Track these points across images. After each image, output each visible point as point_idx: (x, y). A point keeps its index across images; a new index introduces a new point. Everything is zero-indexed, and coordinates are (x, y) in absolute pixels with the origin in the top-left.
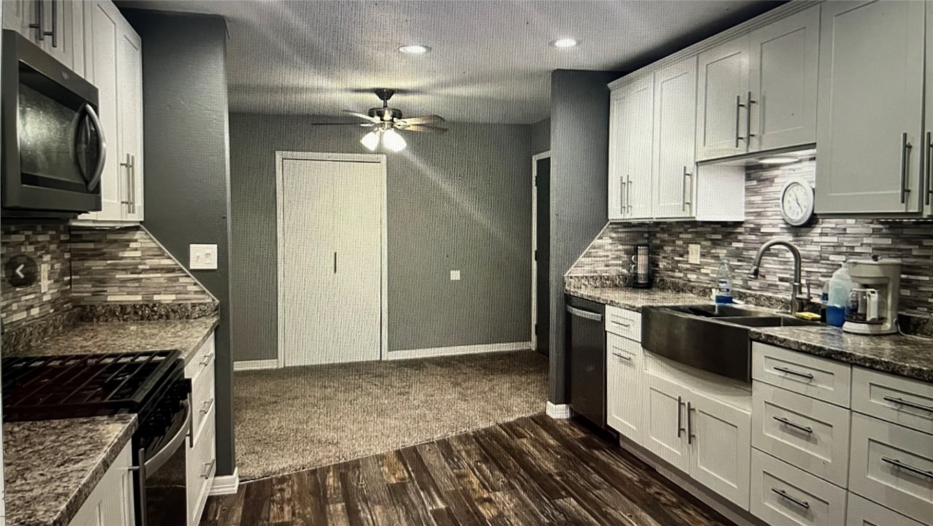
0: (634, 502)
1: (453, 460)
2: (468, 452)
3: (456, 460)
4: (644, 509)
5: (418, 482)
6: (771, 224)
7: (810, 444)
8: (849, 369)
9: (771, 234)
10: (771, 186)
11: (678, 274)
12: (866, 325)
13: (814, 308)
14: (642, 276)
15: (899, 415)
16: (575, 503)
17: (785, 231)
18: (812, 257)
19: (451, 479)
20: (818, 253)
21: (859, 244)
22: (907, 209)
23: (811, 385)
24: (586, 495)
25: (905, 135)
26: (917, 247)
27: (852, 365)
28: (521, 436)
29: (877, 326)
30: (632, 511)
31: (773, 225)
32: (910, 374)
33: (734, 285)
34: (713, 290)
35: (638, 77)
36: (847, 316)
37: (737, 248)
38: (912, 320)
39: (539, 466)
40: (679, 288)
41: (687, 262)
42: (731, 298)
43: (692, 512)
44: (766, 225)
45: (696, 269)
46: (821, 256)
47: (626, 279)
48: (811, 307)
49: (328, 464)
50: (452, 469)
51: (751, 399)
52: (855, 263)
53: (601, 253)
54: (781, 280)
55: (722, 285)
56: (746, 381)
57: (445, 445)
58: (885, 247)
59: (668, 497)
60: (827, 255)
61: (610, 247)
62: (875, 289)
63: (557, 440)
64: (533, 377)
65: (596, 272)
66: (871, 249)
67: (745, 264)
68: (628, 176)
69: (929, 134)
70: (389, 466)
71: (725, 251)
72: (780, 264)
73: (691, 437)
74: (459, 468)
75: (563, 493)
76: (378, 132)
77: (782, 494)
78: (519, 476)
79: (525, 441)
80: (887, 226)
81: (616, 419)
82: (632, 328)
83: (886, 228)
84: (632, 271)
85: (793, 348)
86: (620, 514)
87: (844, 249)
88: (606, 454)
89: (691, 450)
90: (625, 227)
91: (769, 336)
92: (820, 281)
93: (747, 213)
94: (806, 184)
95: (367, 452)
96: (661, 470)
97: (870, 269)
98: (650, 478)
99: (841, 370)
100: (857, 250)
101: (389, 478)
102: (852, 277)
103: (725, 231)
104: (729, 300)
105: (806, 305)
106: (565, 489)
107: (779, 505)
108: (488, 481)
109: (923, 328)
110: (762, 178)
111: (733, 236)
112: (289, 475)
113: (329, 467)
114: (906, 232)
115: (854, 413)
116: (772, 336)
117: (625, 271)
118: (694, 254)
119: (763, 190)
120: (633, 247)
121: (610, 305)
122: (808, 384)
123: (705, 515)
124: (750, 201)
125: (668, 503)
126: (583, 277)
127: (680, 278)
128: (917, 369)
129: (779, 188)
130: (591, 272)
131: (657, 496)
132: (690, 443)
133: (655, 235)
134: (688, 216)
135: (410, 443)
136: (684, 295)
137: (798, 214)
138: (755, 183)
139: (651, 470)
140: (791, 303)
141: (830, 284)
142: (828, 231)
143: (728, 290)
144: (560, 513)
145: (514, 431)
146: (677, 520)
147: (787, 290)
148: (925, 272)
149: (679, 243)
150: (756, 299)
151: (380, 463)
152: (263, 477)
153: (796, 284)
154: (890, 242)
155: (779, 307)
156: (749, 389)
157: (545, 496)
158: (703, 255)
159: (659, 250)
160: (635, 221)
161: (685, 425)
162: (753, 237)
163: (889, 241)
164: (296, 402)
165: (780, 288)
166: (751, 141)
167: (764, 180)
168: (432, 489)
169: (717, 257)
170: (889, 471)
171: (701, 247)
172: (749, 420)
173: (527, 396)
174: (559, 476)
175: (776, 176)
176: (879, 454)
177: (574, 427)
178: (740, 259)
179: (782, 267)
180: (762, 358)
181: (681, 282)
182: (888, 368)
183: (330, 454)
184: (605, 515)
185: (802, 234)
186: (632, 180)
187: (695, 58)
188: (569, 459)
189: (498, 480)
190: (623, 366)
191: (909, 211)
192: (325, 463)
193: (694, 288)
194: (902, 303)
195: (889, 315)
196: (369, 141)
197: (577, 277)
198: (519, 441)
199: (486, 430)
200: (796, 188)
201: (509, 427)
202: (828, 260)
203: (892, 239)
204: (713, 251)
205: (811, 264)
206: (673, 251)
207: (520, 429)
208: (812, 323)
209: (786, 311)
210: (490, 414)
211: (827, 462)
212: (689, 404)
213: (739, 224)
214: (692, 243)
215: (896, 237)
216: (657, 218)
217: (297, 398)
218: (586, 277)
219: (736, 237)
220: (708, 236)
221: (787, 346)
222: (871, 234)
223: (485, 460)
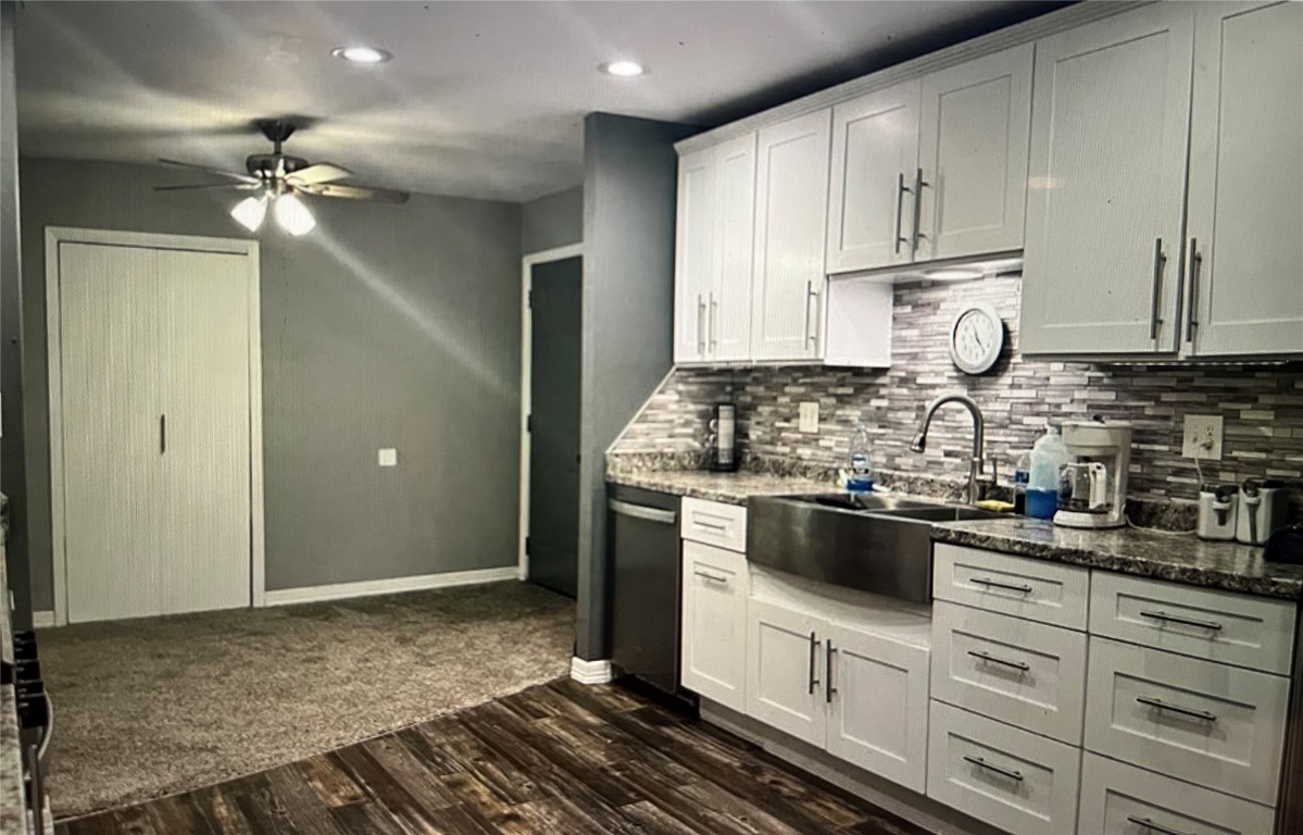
0: (745, 798)
1: (434, 761)
2: (456, 746)
3: (439, 760)
4: (761, 807)
5: (383, 800)
6: (932, 372)
7: (1024, 688)
8: (1086, 575)
9: (933, 387)
10: (935, 314)
11: (780, 449)
12: (1088, 515)
13: (1002, 494)
14: (725, 453)
15: (1160, 637)
16: (655, 809)
17: (955, 381)
18: (997, 420)
19: (437, 788)
20: (1006, 414)
21: (1068, 400)
22: (1157, 346)
23: (1027, 602)
24: (668, 794)
25: (1159, 242)
26: (1152, 403)
27: (1091, 569)
28: (541, 715)
29: (1102, 516)
30: (744, 813)
31: (937, 374)
32: (1180, 576)
33: (874, 464)
34: (842, 472)
35: (730, 137)
36: (1061, 503)
37: (878, 408)
38: (1144, 507)
39: (582, 758)
40: (784, 469)
41: (796, 430)
42: (871, 483)
43: (831, 805)
44: (925, 372)
45: (811, 440)
46: (1010, 419)
47: (699, 456)
48: (995, 493)
49: (210, 784)
50: (438, 775)
51: (930, 630)
52: (1076, 426)
53: (663, 416)
54: (948, 454)
55: (857, 464)
56: (923, 602)
57: (412, 739)
58: (1106, 403)
59: (791, 787)
60: (1019, 417)
61: (674, 407)
62: (1102, 463)
63: (601, 717)
64: (534, 622)
65: (654, 446)
66: (1085, 407)
67: (891, 431)
68: (711, 295)
69: (1194, 242)
70: (323, 778)
71: (859, 413)
72: (947, 431)
73: (830, 692)
74: (450, 773)
75: (632, 795)
76: (265, 199)
77: (980, 763)
78: (553, 777)
79: (547, 721)
80: (1110, 374)
81: (697, 674)
82: (730, 533)
83: (1108, 377)
84: (707, 445)
85: (1001, 548)
86: (729, 818)
87: (1045, 408)
88: (683, 732)
89: (829, 712)
90: (698, 375)
91: (961, 534)
92: (1007, 455)
93: (894, 355)
94: (990, 311)
95: (277, 760)
96: (770, 747)
97: (1095, 435)
98: (757, 761)
99: (1074, 577)
100: (1065, 409)
101: (327, 797)
102: (1068, 445)
103: (861, 380)
104: (868, 486)
105: (990, 489)
106: (632, 789)
107: (974, 780)
108: (503, 787)
109: (1161, 518)
110: (920, 302)
111: (872, 390)
112: (142, 806)
113: (212, 787)
114: (1139, 382)
115: (1092, 637)
116: (967, 534)
117: (697, 445)
118: (809, 417)
119: (922, 321)
120: (711, 408)
121: (690, 496)
122: (1022, 600)
123: (852, 807)
124: (900, 337)
125: (793, 795)
126: (634, 455)
127: (784, 454)
128: (1189, 570)
129: (948, 318)
130: (647, 446)
131: (775, 786)
132: (829, 700)
133: (743, 389)
134: (812, 357)
135: (351, 739)
136: (792, 480)
137: (977, 356)
138: (908, 309)
139: (755, 749)
140: (967, 487)
141: (1032, 459)
142: (1023, 381)
143: (867, 471)
144: (635, 825)
145: (526, 708)
146: (814, 818)
147: (956, 469)
148: (1166, 439)
149: (783, 400)
150: (910, 483)
151: (305, 776)
152: (94, 811)
153: (976, 459)
154: (1114, 397)
155: (946, 494)
156: (928, 615)
157: (603, 801)
158: (822, 419)
159: (748, 412)
160: (716, 366)
161: (821, 675)
162: (905, 391)
163: (1111, 396)
164: (112, 683)
165: (946, 466)
166: (920, 244)
167: (923, 305)
168: (411, 810)
169: (845, 422)
170: (1146, 715)
171: (820, 407)
172: (928, 658)
173: (534, 652)
174: (618, 770)
175: (944, 300)
176: (1131, 694)
177: (621, 694)
178: (882, 424)
179: (950, 435)
180: (950, 569)
181: (788, 461)
182: (1147, 570)
183: (207, 767)
184: (705, 821)
185: (983, 386)
186: (718, 302)
187: (829, 110)
188: (626, 742)
189: (521, 785)
190: (713, 592)
191: (1161, 350)
192: (202, 781)
193: (809, 469)
194: (1132, 484)
195: (1117, 500)
196: (248, 213)
197: (626, 455)
198: (540, 723)
199: (476, 709)
200: (974, 318)
201: (514, 701)
202: (1022, 424)
203: (1117, 392)
204: (839, 412)
205: (996, 431)
206: (775, 413)
207: (536, 705)
208: (1003, 514)
209: (956, 500)
210: (478, 683)
211: (1051, 711)
212: (829, 642)
213: (882, 371)
214: (803, 401)
215: (1121, 390)
216: (758, 361)
217: (110, 676)
218: (640, 455)
219: (878, 392)
220: (831, 390)
221: (991, 547)
222: (1086, 386)
223: (490, 757)
